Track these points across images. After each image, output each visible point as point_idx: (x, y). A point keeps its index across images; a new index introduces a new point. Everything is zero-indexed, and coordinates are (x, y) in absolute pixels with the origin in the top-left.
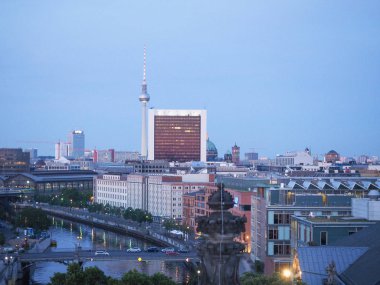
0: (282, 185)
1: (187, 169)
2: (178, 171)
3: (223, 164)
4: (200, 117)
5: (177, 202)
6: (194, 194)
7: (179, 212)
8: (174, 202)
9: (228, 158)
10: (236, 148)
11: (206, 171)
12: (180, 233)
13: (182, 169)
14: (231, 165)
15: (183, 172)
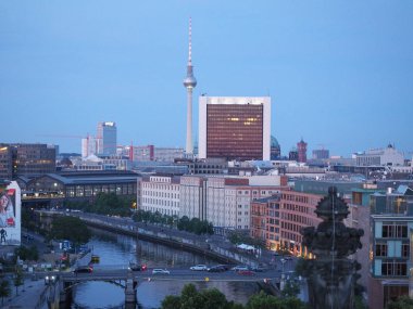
0: (390, 190)
1: (252, 170)
2: (241, 173)
3: (292, 164)
4: (262, 106)
5: (243, 210)
6: (265, 200)
7: (245, 222)
8: (239, 210)
9: (294, 156)
10: (303, 144)
11: (276, 172)
12: (250, 248)
13: (246, 169)
14: (302, 164)
15: (248, 173)
